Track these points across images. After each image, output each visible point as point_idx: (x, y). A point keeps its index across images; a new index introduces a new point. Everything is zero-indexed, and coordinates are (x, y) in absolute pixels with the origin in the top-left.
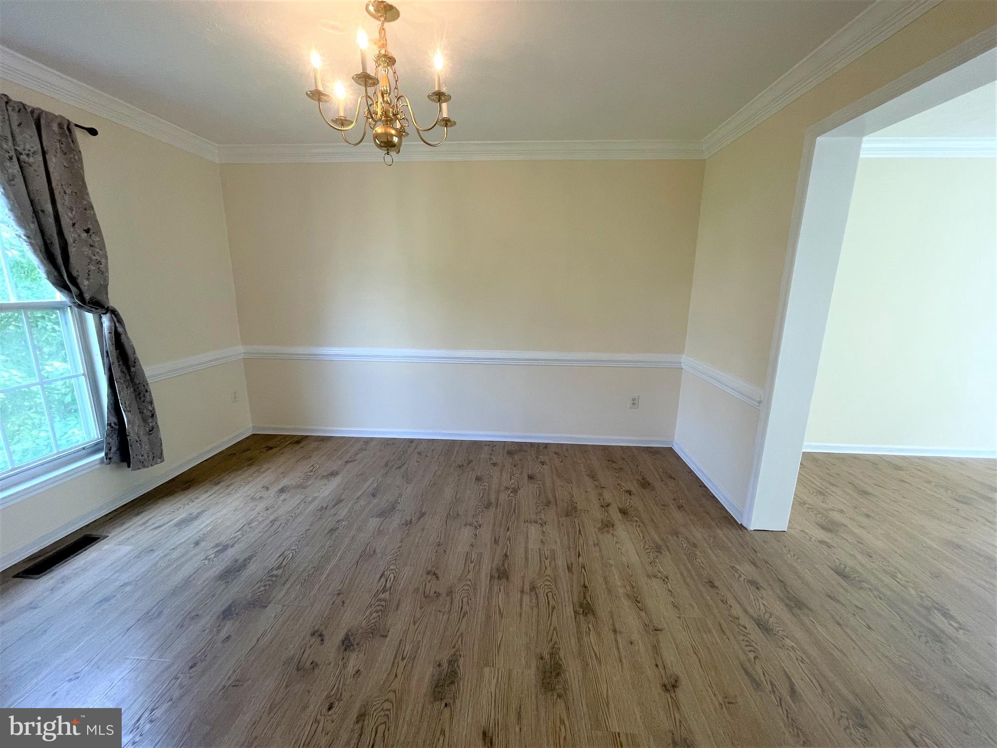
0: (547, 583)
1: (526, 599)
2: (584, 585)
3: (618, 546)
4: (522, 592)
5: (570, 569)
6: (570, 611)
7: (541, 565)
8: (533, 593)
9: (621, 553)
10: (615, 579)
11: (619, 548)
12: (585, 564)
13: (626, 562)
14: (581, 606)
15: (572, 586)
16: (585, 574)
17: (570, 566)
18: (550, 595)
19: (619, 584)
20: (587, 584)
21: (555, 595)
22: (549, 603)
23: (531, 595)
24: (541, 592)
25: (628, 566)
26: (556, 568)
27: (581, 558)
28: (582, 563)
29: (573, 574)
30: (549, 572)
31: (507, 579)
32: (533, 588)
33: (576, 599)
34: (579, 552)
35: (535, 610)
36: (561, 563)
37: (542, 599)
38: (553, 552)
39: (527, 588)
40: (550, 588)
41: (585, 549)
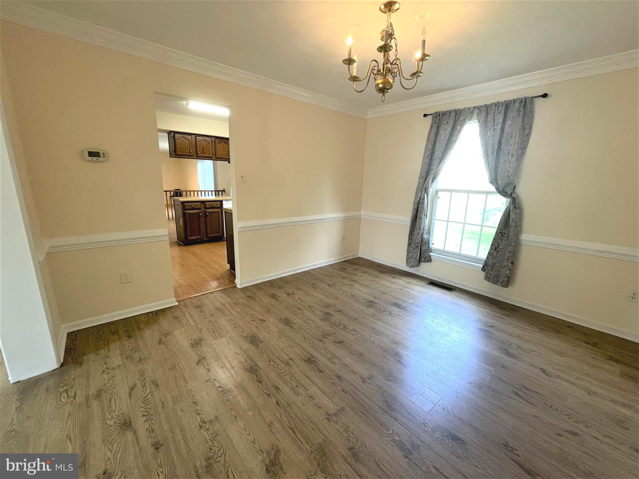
0: (283, 371)
1: (286, 358)
2: (261, 383)
3: (251, 437)
4: (291, 359)
5: (277, 388)
6: (260, 364)
7: (295, 378)
8: (285, 362)
9: (246, 430)
10: (243, 399)
11: (249, 435)
12: (268, 398)
13: (238, 421)
14: (256, 370)
15: (268, 377)
16: (264, 390)
17: (278, 390)
18: (276, 366)
19: (239, 397)
20: (260, 384)
21: (274, 368)
22: (274, 362)
23: (286, 360)
24: (282, 365)
25: (236, 417)
26: (286, 383)
27: (275, 402)
28: (271, 398)
29: (272, 385)
30: (287, 378)
31: (305, 361)
32: (288, 364)
33: (261, 371)
34: (279, 406)
35: (277, 355)
36: (285, 389)
37: (278, 362)
38: (298, 395)
39: (291, 362)
40: (279, 369)
41: (277, 414)
